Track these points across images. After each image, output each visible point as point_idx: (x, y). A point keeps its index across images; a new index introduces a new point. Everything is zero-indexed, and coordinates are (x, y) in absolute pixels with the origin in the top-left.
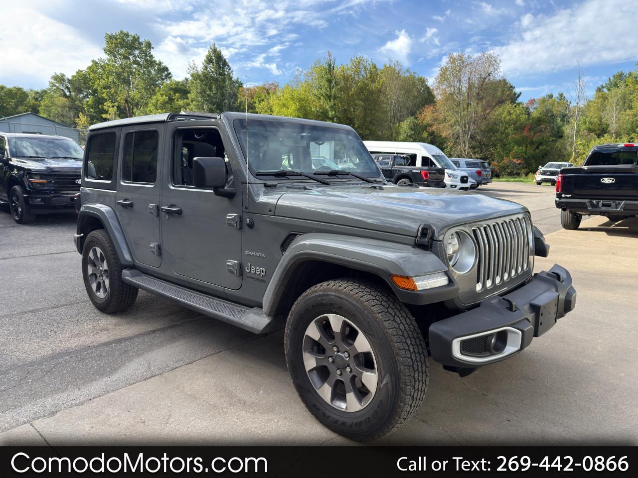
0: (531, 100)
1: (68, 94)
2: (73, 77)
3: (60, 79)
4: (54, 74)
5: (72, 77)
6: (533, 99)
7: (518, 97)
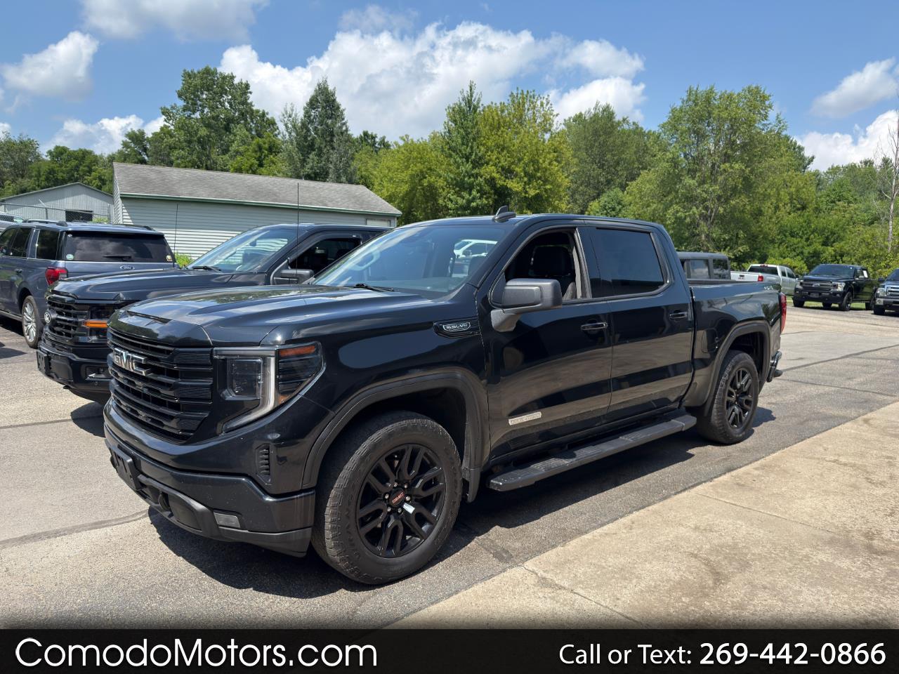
0: (832, 169)
1: (146, 158)
2: (155, 134)
3: (137, 137)
4: (129, 132)
5: (153, 134)
6: (835, 166)
7: (809, 164)
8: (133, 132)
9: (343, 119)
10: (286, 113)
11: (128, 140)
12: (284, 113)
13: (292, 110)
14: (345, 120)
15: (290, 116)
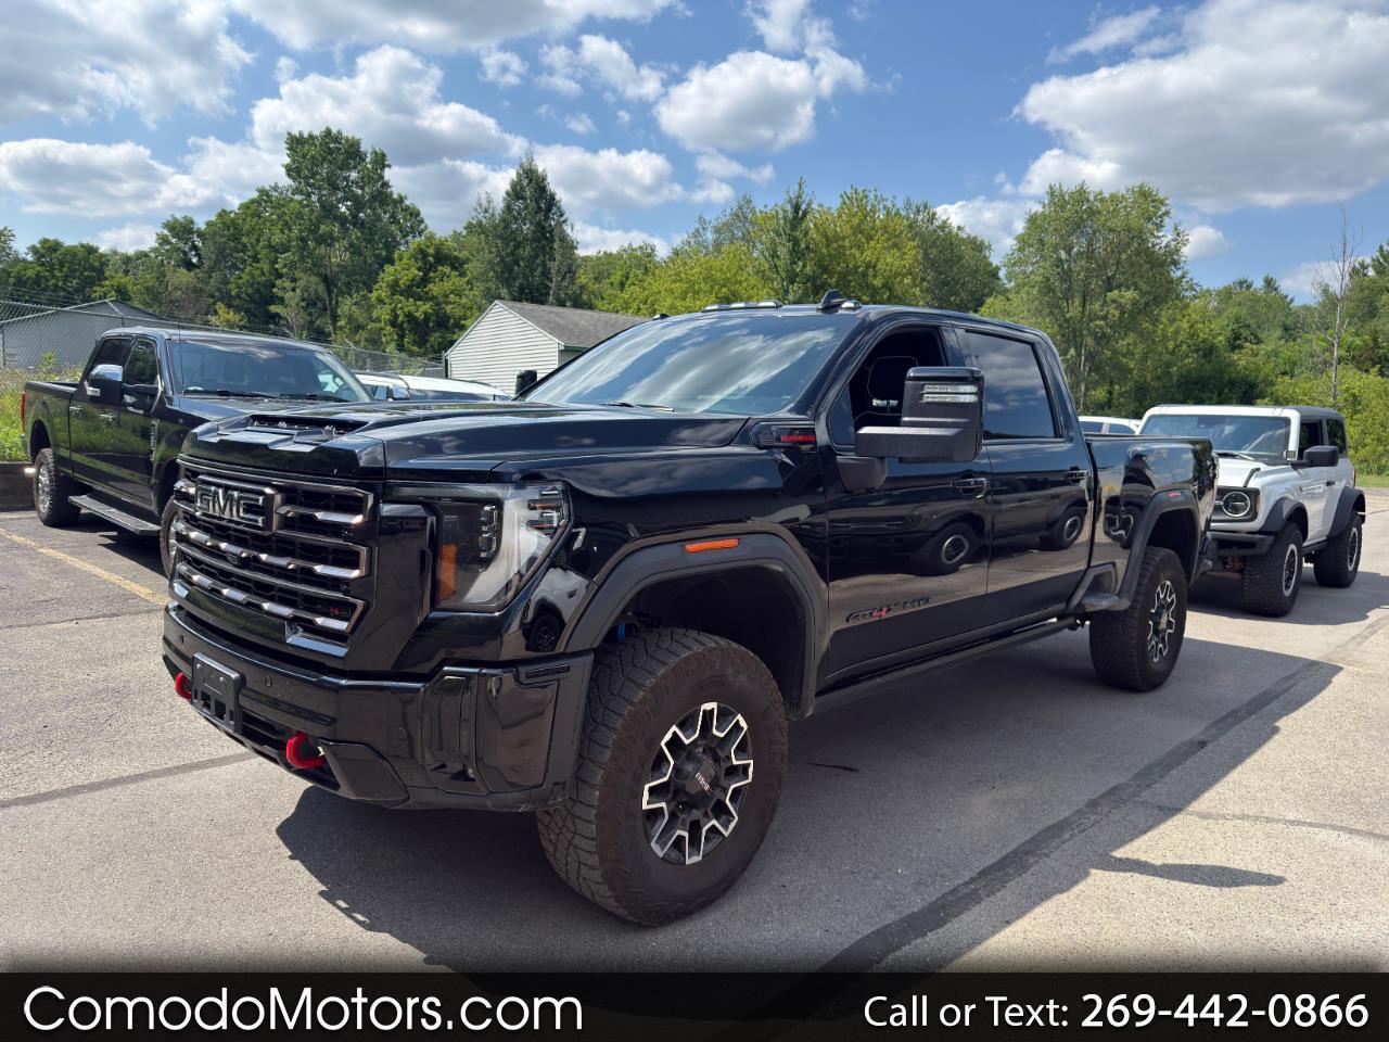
1: (195, 260)
2: (209, 224)
3: (181, 229)
4: (170, 219)
8: (176, 220)
9: (562, 215)
10: (480, 206)
11: (166, 232)
12: (475, 205)
13: (489, 202)
14: (565, 216)
15: (486, 211)
